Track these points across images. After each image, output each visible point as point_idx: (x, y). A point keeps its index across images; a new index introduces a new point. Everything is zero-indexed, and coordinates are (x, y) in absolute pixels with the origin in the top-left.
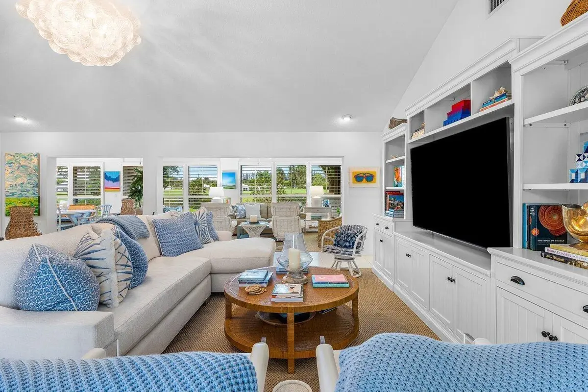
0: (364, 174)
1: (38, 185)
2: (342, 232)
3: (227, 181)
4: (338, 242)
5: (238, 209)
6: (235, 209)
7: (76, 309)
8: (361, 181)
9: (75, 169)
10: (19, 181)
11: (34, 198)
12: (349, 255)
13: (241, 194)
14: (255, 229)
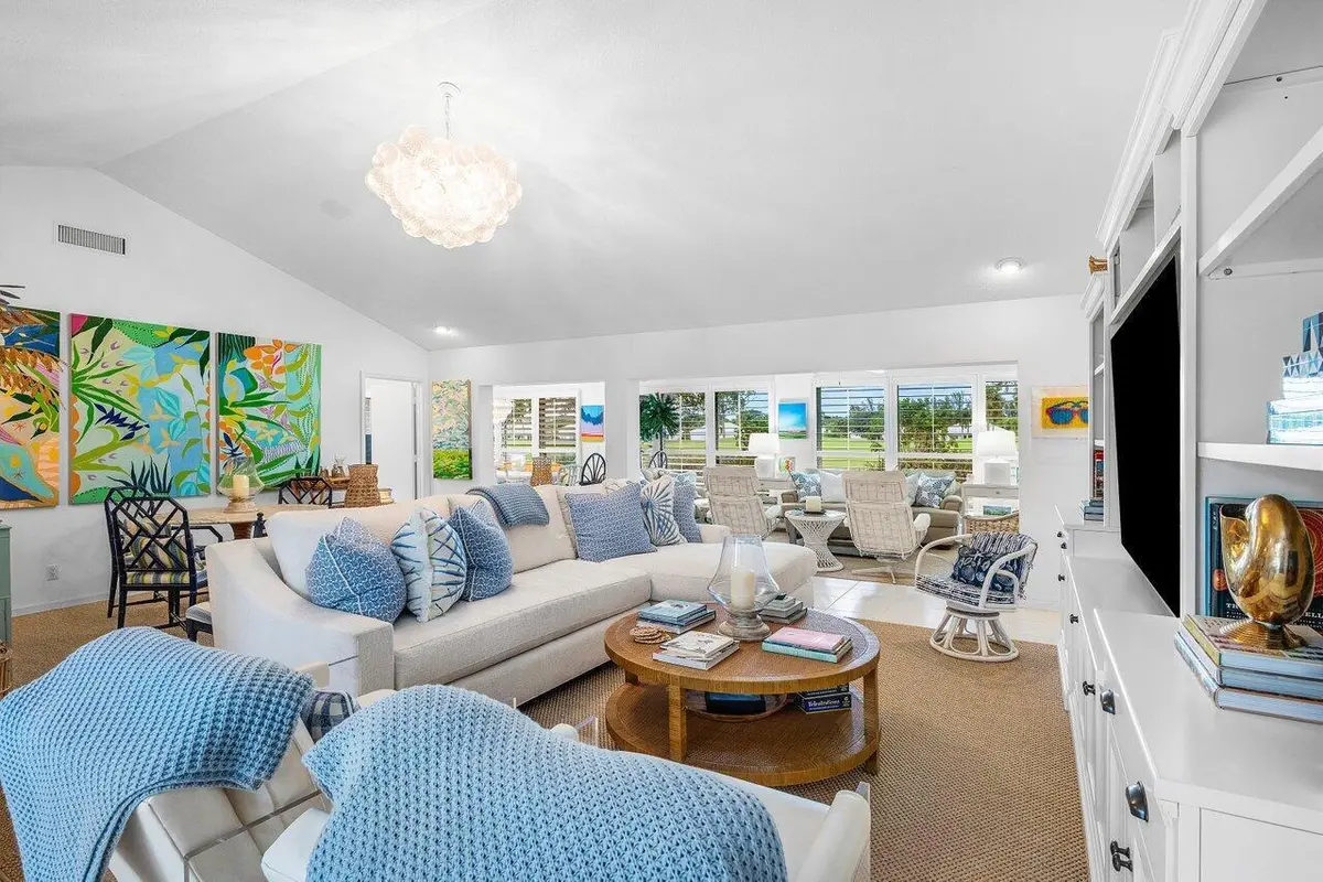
0: (1077, 405)
1: (469, 431)
2: (976, 547)
3: (789, 422)
4: (960, 570)
5: (804, 481)
6: (797, 482)
7: (360, 611)
8: (1066, 422)
9: (542, 403)
10: (447, 425)
11: (463, 451)
12: (970, 602)
13: (819, 447)
14: (817, 526)
